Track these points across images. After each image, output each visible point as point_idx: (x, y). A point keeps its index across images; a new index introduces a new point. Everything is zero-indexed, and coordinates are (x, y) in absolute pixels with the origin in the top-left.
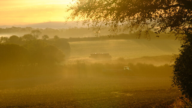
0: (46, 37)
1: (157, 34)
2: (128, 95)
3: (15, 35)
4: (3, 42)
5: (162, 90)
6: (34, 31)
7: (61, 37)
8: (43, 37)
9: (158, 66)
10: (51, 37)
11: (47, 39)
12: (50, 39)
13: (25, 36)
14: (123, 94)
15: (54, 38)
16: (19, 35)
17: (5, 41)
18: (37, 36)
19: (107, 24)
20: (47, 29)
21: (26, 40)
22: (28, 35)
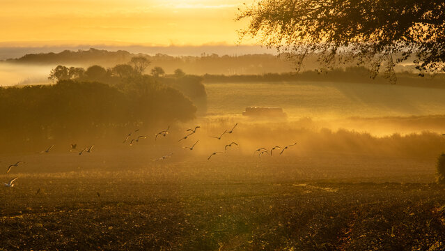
0: (159, 70)
1: (420, 70)
2: (327, 189)
3: (98, 65)
4: (73, 77)
5: (393, 183)
6: (135, 59)
7: (188, 71)
8: (153, 71)
9: (380, 137)
10: (169, 71)
11: (160, 75)
12: (166, 76)
13: (119, 69)
14: (318, 187)
15: (174, 73)
16: (107, 65)
17: (78, 76)
18: (142, 69)
19: (315, 47)
20: (158, 55)
21: (119, 75)
22: (125, 66)
